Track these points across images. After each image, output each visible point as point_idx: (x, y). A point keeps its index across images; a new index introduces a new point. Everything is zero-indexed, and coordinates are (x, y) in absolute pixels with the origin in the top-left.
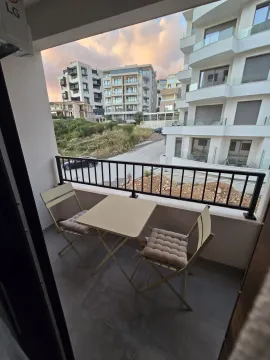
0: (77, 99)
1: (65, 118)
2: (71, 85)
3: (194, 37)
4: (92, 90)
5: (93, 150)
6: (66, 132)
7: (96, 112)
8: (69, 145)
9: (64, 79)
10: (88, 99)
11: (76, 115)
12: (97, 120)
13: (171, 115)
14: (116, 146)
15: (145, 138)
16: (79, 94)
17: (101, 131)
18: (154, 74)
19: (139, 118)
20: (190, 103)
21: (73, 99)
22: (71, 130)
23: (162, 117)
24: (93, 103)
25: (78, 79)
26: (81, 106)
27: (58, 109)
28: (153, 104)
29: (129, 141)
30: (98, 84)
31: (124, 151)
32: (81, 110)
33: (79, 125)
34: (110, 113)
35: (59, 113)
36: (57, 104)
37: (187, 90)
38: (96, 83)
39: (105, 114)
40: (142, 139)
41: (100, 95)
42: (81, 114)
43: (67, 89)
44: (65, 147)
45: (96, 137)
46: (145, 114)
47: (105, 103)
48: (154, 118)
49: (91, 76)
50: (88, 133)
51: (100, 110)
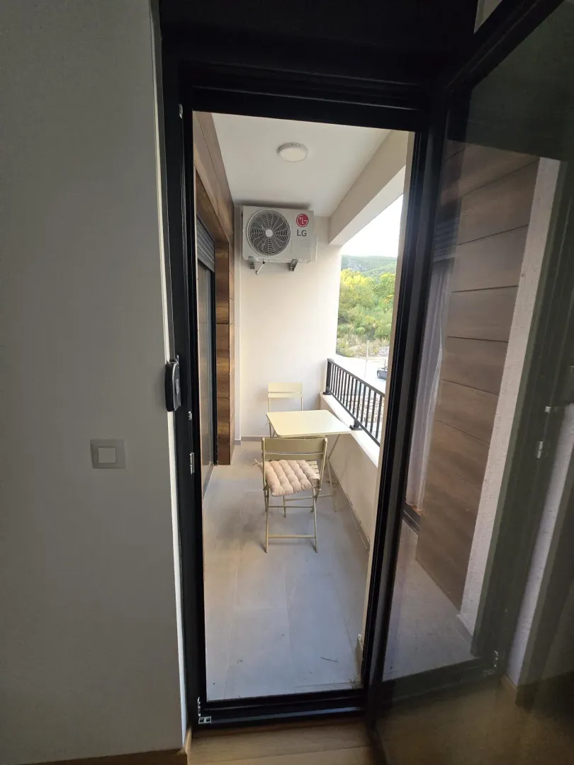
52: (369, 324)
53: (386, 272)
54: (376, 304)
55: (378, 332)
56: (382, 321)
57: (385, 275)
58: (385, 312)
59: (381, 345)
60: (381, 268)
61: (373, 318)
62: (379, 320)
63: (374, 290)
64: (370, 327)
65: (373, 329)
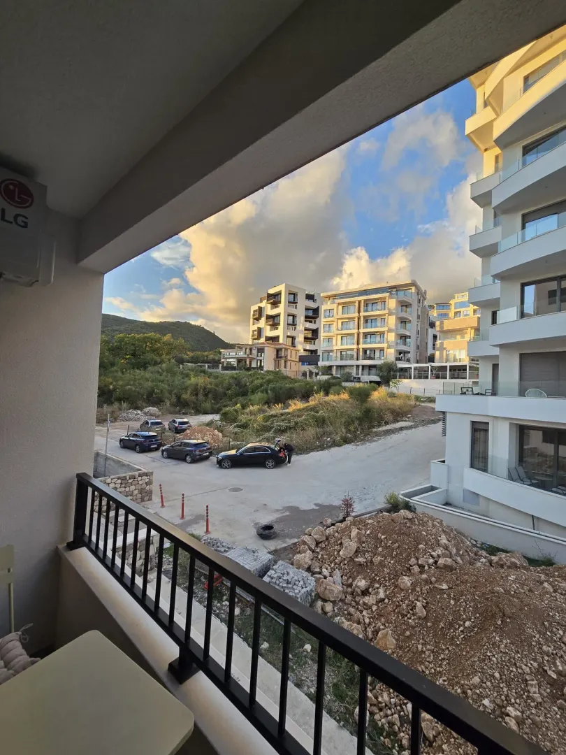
0: (275, 339)
1: (249, 369)
2: (269, 317)
3: (499, 229)
4: (302, 324)
5: (282, 431)
6: (244, 394)
7: (303, 360)
8: (243, 418)
9: (260, 309)
10: (293, 338)
11: (269, 365)
12: (304, 374)
13: (463, 368)
14: (330, 429)
15: (398, 415)
16: (280, 332)
17: (306, 396)
18: (421, 295)
19: (388, 374)
20: (502, 346)
21: (268, 339)
22: (253, 392)
23: (439, 373)
24: (301, 347)
25: (281, 309)
26: (278, 351)
27: (241, 354)
28: (420, 348)
29: (360, 420)
30: (313, 315)
31: (346, 441)
32: (278, 356)
33: (269, 381)
34: (327, 364)
35: (239, 361)
36: (240, 347)
37: (494, 321)
38: (310, 313)
39: (321, 364)
40: (389, 417)
41: (315, 332)
42: (277, 364)
43: (262, 323)
44: (234, 420)
45: (296, 405)
46: (401, 365)
47: (321, 345)
48: (421, 374)
49: (303, 303)
50: (282, 397)
51: (311, 358)
52: (105, 386)
53: (121, 332)
54: (113, 364)
55: (118, 393)
56: (120, 383)
57: (121, 335)
58: (123, 373)
59: (120, 410)
60: (115, 328)
61: (110, 380)
62: (117, 381)
63: (109, 350)
64: (106, 389)
65: (111, 392)
